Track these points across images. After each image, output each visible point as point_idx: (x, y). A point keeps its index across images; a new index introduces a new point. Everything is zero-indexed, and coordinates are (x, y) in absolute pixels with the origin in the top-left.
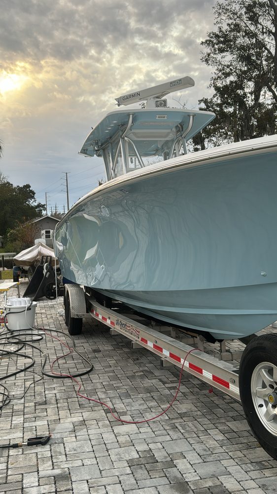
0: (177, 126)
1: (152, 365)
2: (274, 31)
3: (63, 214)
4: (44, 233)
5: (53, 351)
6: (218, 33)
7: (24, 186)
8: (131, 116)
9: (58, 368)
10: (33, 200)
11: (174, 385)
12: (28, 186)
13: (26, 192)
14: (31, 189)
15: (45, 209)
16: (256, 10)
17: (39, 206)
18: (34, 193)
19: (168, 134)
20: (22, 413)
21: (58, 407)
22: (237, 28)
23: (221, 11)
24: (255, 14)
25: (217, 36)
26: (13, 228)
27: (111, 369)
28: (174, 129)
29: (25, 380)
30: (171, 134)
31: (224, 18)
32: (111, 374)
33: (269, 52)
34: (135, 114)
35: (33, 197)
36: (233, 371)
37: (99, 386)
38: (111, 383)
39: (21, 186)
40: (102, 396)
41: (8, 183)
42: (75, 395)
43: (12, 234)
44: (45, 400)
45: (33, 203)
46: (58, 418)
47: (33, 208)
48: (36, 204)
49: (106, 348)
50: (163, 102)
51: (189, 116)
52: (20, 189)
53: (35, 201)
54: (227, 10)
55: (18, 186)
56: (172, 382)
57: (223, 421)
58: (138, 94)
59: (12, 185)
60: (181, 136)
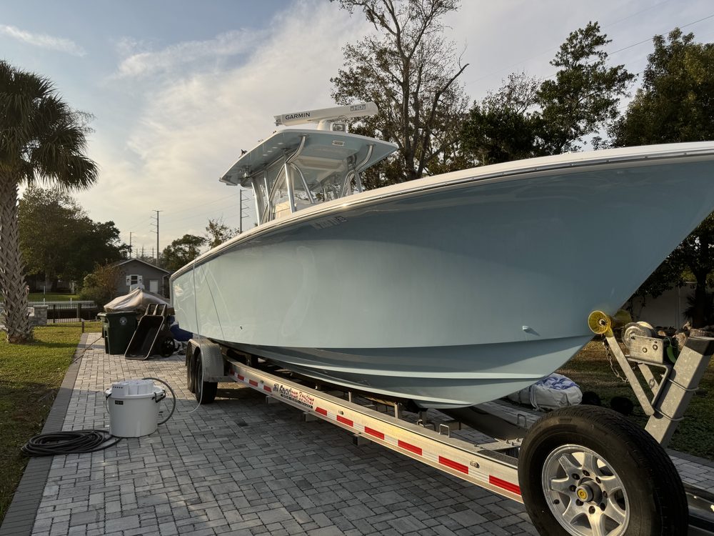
0: (351, 157)
1: (322, 441)
2: (402, 81)
3: (151, 258)
4: (130, 279)
5: (184, 426)
6: (348, 73)
7: (107, 224)
8: (304, 138)
9: (199, 449)
10: (117, 240)
11: (361, 467)
12: (112, 224)
13: (109, 231)
14: (114, 227)
15: (131, 251)
16: (387, 57)
17: (123, 247)
18: (118, 232)
19: (339, 164)
20: (171, 518)
21: (219, 506)
22: (366, 71)
23: (350, 53)
24: (386, 61)
25: (347, 77)
26: (91, 272)
27: (271, 448)
28: (345, 161)
29: (158, 467)
30: (342, 166)
31: (354, 61)
32: (274, 456)
33: (397, 101)
34: (308, 135)
35: (117, 237)
36: (478, 452)
37: (265, 473)
38: (280, 467)
39: (103, 222)
40: (275, 487)
41: (86, 218)
42: (236, 487)
43: (90, 278)
44: (197, 496)
45: (116, 243)
46: (226, 523)
47: (116, 250)
48: (120, 245)
49: (253, 420)
50: (341, 126)
51: (368, 146)
52: (102, 226)
53: (119, 241)
54: (357, 53)
55: (99, 223)
56: (356, 463)
57: (444, 513)
58: (308, 114)
59: (91, 221)
60: (354, 168)
